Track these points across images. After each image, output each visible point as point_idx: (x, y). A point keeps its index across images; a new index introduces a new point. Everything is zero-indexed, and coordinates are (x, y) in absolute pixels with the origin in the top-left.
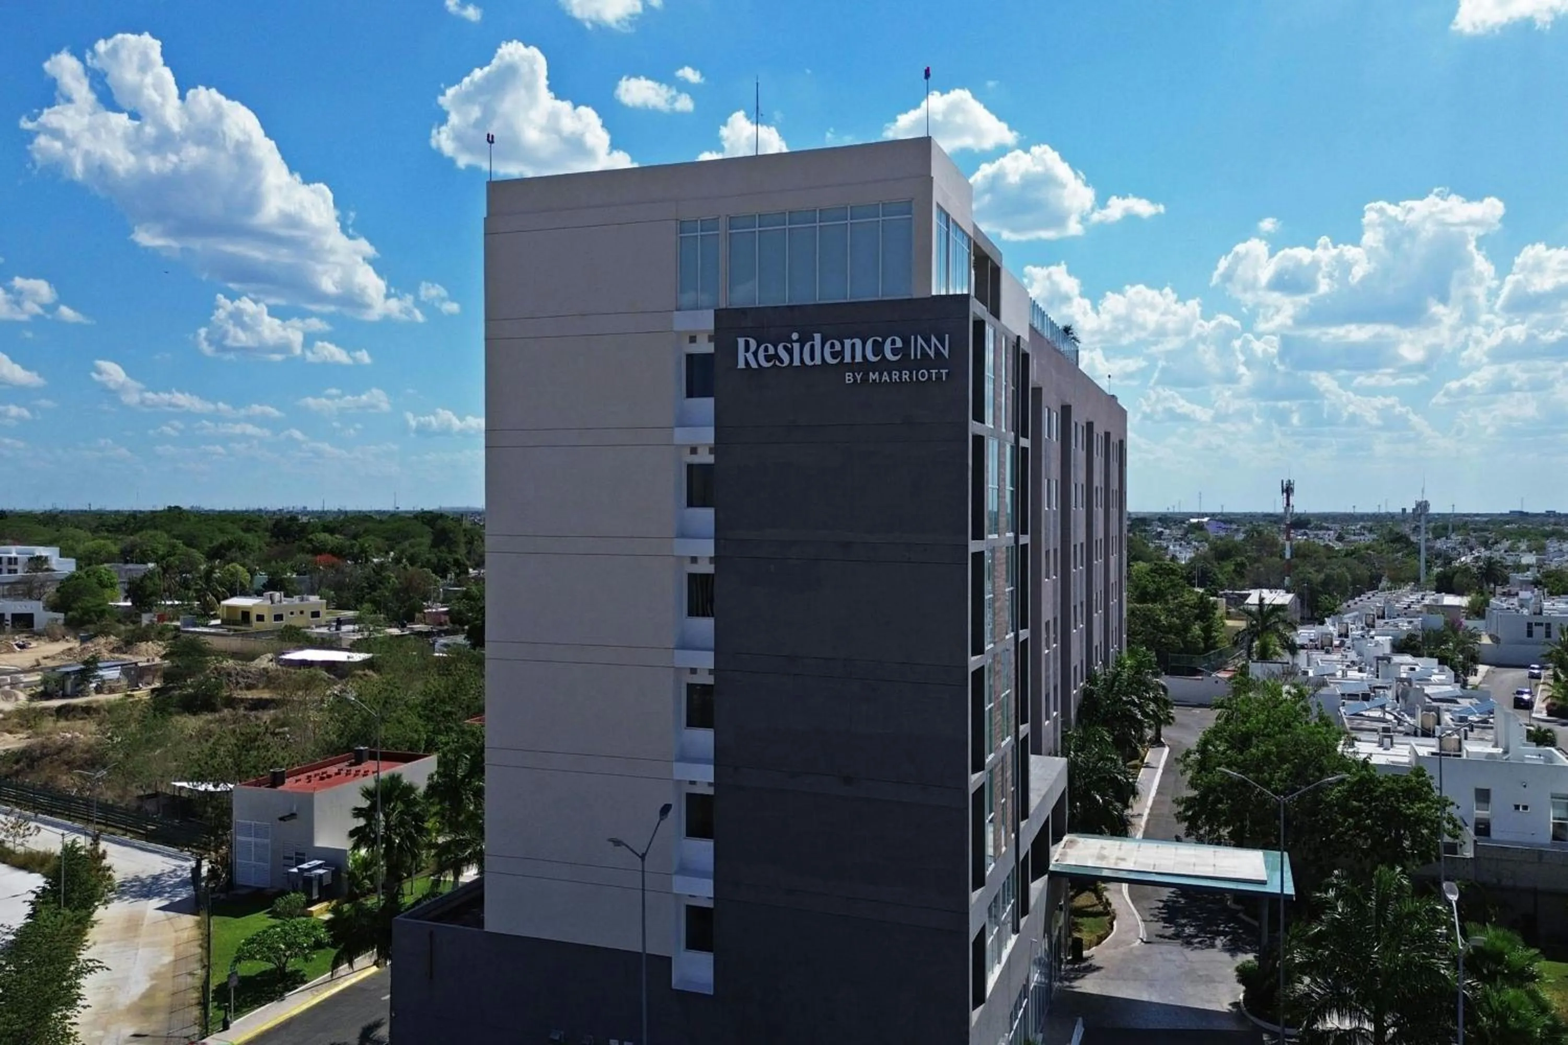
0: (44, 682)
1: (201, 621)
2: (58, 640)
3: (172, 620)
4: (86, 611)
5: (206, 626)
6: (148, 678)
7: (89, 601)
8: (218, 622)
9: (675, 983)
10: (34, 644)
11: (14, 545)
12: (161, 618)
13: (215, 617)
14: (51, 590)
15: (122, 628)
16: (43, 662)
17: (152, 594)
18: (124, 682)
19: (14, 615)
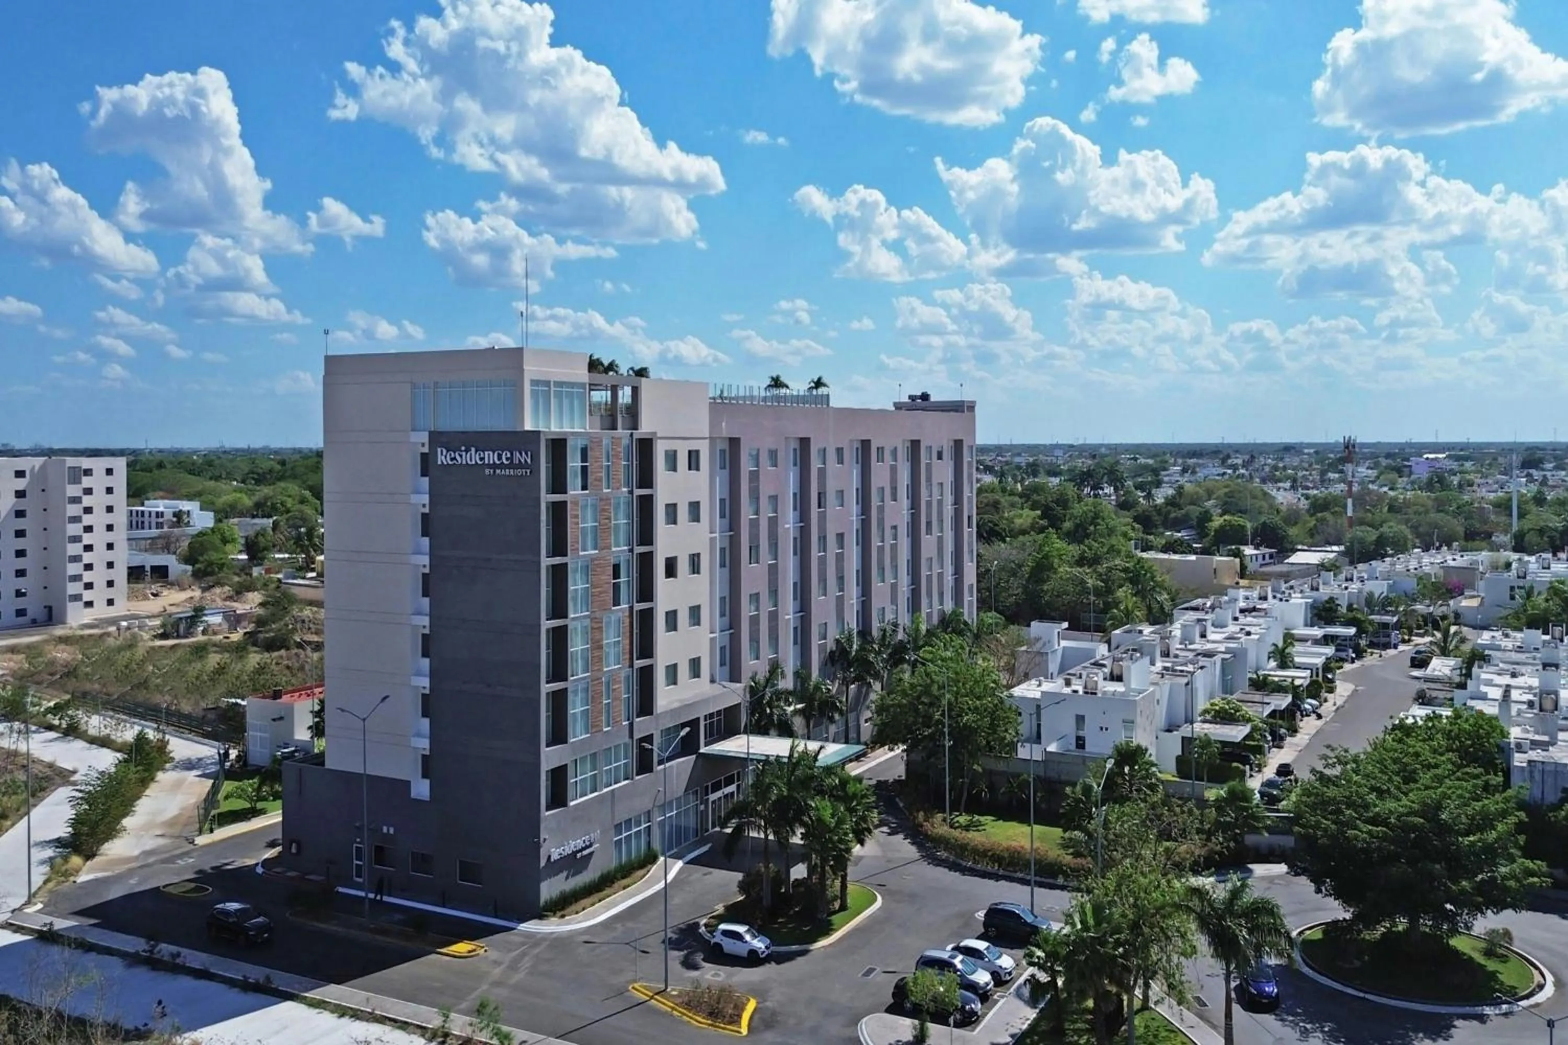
0: (163, 625)
1: (301, 574)
2: (184, 590)
3: (277, 573)
4: (211, 564)
5: (304, 578)
6: (245, 623)
7: (214, 556)
8: (314, 574)
9: (413, 795)
10: (165, 593)
11: (163, 498)
12: (268, 571)
13: (313, 570)
14: (185, 544)
15: (236, 579)
16: (168, 608)
17: (266, 549)
18: (225, 626)
19: (152, 567)
